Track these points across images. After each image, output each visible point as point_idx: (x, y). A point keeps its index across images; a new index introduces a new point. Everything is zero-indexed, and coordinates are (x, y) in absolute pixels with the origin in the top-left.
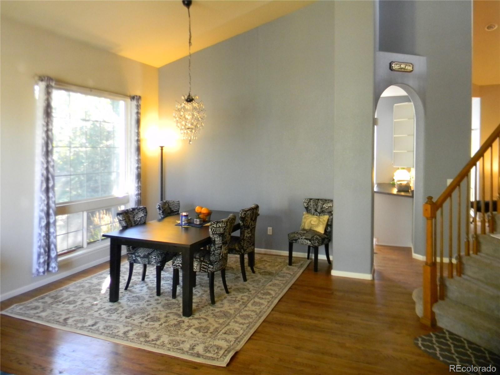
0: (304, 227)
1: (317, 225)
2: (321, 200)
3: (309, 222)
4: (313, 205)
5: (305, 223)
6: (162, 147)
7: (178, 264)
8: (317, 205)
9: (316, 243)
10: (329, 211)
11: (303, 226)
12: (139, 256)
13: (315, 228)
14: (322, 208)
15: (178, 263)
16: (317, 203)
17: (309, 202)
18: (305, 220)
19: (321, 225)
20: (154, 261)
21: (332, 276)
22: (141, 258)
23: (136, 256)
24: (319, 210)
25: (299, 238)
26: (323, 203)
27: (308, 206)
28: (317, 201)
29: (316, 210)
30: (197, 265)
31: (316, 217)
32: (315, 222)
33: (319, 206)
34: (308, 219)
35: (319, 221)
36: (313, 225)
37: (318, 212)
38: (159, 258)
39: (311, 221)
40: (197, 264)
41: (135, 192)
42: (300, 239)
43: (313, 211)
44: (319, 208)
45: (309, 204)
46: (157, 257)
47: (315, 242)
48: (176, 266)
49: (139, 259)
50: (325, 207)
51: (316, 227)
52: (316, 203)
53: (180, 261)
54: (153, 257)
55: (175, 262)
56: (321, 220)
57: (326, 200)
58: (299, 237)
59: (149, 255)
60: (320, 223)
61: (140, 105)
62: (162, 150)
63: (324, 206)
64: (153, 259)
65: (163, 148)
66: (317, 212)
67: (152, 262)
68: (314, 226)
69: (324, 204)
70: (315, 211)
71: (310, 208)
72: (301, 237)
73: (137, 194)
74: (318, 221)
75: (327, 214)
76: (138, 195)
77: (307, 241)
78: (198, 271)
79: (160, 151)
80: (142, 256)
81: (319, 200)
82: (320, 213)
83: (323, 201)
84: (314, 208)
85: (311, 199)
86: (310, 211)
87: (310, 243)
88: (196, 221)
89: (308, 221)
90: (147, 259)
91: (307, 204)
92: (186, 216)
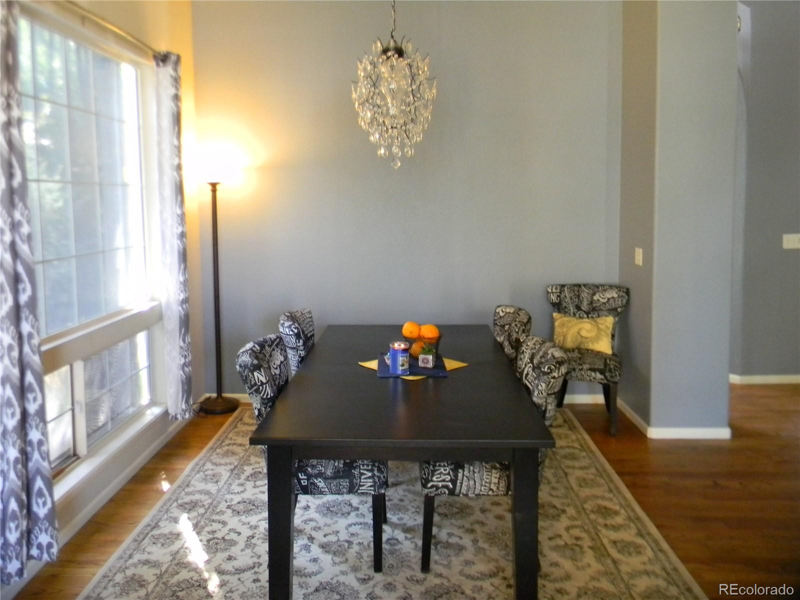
0: (563, 344)
1: (597, 338)
2: (584, 285)
3: (576, 333)
4: (571, 297)
5: (565, 336)
6: (214, 186)
7: (440, 484)
8: (579, 296)
9: (616, 376)
10: (611, 308)
11: (562, 342)
12: (320, 475)
13: (590, 344)
14: (591, 303)
15: (444, 481)
16: (578, 292)
17: (560, 293)
18: (565, 330)
19: (604, 338)
20: (370, 483)
21: (652, 440)
22: (325, 479)
23: (309, 477)
24: (585, 306)
25: (574, 370)
26: (591, 292)
27: (560, 300)
28: (576, 288)
29: (578, 308)
30: (499, 479)
31: (588, 322)
32: (588, 331)
33: (585, 299)
34: (572, 326)
35: (599, 328)
36: (586, 338)
37: (584, 311)
38: (383, 472)
39: (580, 329)
40: (498, 476)
41: (179, 295)
42: (577, 370)
43: (572, 309)
44: (585, 303)
45: (562, 296)
46: (376, 472)
47: (614, 375)
48: (435, 489)
49: (321, 483)
50: (598, 300)
51: (593, 343)
52: (576, 292)
53: (449, 474)
54: (364, 474)
55: (434, 479)
56: (600, 326)
57: (597, 287)
58: (575, 367)
59: (350, 470)
60: (600, 333)
61: (180, 77)
62: (214, 191)
63: (596, 298)
64: (365, 478)
65: (218, 187)
66: (582, 310)
67: (363, 486)
68: (588, 340)
69: (594, 294)
70: (576, 310)
71: (564, 305)
72: (581, 367)
73: (183, 299)
74: (596, 330)
75: (606, 313)
76: (185, 301)
77: (593, 374)
78: (502, 493)
79: (210, 194)
80: (329, 472)
81: (579, 286)
82: (588, 313)
83: (590, 288)
84: (572, 303)
85: (563, 286)
86: (566, 310)
87: (602, 377)
88: (426, 361)
89: (574, 330)
90: (347, 480)
91: (558, 296)
92: (405, 351)
